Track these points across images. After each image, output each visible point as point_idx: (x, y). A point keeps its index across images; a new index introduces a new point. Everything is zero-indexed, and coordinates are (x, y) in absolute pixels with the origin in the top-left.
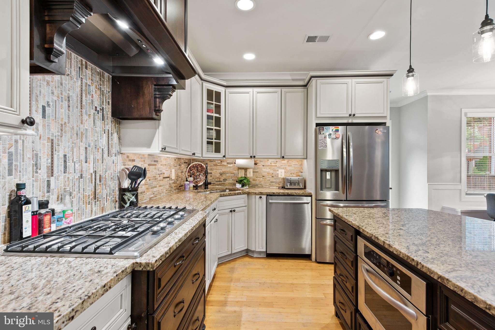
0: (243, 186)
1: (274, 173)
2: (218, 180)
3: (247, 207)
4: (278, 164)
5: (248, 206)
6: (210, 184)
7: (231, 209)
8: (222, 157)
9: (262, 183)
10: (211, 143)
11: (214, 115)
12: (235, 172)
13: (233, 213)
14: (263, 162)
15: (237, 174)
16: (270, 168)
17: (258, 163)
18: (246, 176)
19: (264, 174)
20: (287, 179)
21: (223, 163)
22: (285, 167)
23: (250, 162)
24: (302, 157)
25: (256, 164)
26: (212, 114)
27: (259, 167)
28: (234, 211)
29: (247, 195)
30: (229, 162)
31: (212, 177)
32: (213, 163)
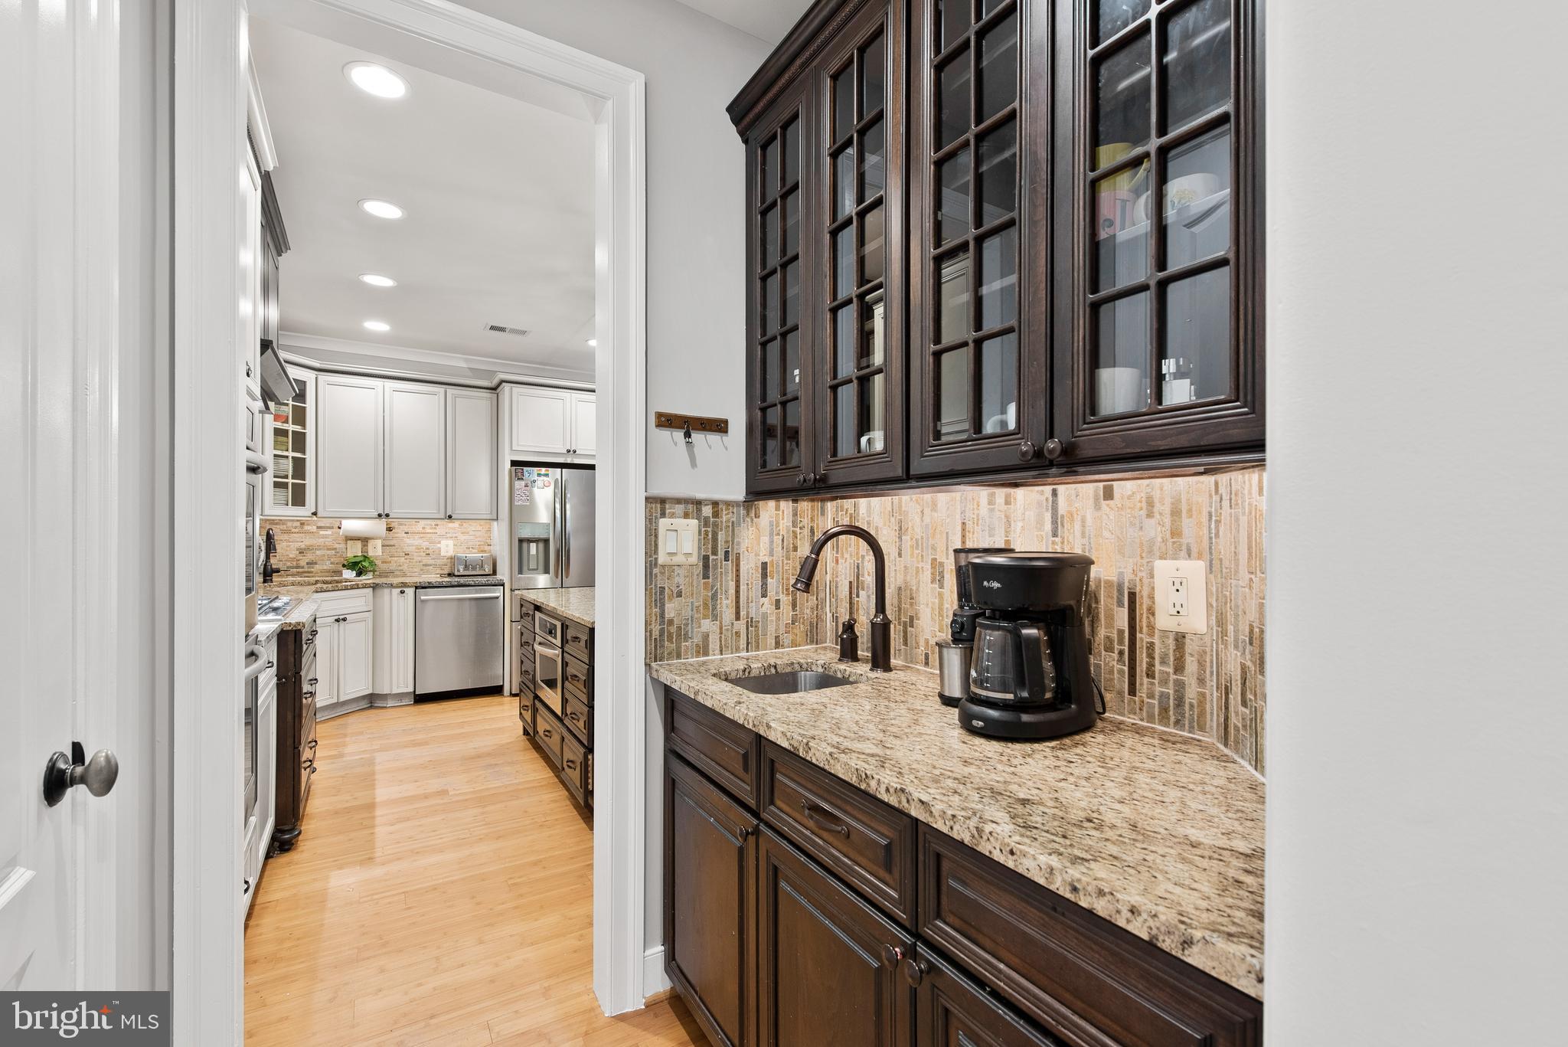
0: (359, 574)
1: (431, 546)
2: (295, 563)
3: (371, 613)
4: (440, 530)
5: (375, 612)
6: (278, 571)
7: (336, 617)
8: (310, 515)
9: (405, 567)
10: (285, 486)
11: (291, 427)
12: (337, 546)
13: (342, 623)
14: (405, 525)
15: (344, 550)
16: (421, 538)
17: (394, 528)
18: (365, 554)
19: (407, 549)
20: (459, 559)
21: (306, 528)
22: (454, 535)
23: (380, 527)
24: (489, 517)
25: (389, 529)
26: (285, 426)
27: (396, 535)
28: (344, 620)
29: (371, 589)
30: (323, 525)
31: (278, 557)
32: (278, 527)
